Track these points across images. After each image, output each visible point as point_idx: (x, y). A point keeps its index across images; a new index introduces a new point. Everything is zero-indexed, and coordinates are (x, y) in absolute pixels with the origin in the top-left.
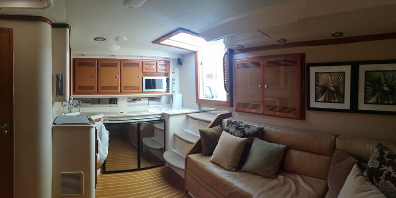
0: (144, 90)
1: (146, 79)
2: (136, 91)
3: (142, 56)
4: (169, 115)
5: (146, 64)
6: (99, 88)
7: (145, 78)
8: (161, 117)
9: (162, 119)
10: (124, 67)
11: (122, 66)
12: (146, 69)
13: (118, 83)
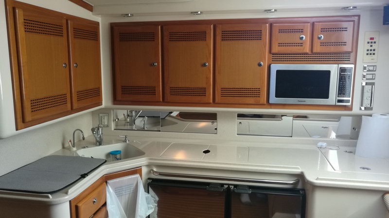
0: (273, 99)
1: (278, 72)
2: (251, 100)
3: (269, 11)
4: (315, 187)
5: (281, 31)
6: (168, 91)
7: (276, 67)
8: (295, 184)
9: (299, 187)
10: (224, 39)
11: (219, 38)
12: (280, 45)
13: (208, 79)
